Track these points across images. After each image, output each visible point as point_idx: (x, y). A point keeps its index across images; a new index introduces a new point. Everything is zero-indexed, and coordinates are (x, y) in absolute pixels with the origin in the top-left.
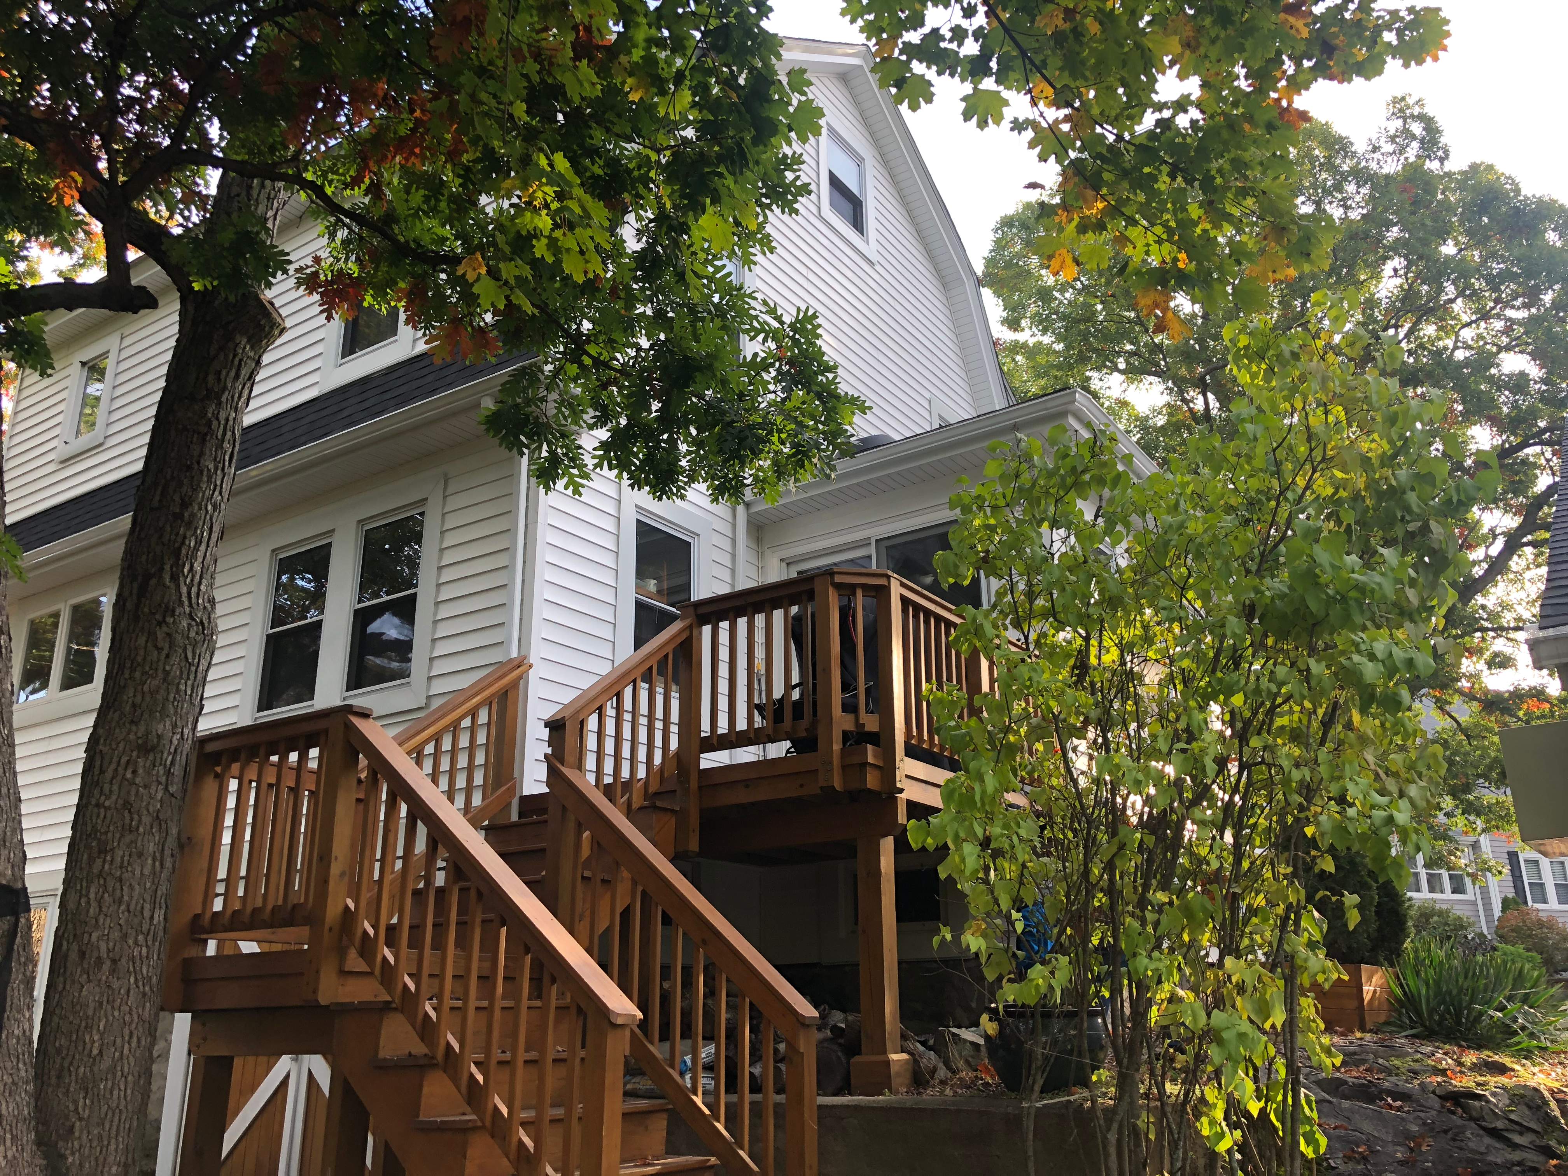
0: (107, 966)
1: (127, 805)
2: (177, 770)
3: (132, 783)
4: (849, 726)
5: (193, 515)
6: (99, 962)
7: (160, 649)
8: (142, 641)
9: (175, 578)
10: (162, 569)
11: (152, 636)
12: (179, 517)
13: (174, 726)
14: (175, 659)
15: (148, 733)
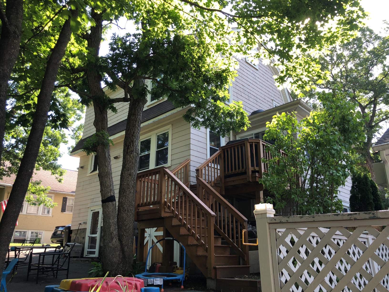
0: (127, 211)
1: (128, 184)
2: (135, 178)
3: (129, 181)
4: (253, 170)
5: (135, 135)
6: (126, 210)
7: (131, 158)
8: (129, 156)
9: (133, 146)
10: (131, 144)
11: (130, 156)
12: (133, 135)
13: (134, 171)
14: (134, 160)
15: (130, 172)
